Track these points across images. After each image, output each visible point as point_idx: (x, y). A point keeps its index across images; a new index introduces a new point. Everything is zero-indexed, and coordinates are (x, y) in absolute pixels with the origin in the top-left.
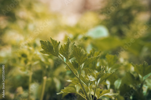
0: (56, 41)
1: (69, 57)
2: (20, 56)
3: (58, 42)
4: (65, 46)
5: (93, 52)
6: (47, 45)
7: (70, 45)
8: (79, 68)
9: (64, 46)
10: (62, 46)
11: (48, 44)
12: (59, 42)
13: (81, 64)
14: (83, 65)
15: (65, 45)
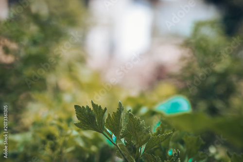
0: (100, 106)
1: (121, 134)
2: (43, 138)
3: (103, 108)
4: (115, 115)
5: (161, 130)
6: (85, 114)
7: (122, 114)
8: (137, 153)
9: (112, 115)
10: (109, 115)
11: (87, 111)
12: (106, 109)
13: (141, 146)
14: (143, 147)
15: (114, 112)
